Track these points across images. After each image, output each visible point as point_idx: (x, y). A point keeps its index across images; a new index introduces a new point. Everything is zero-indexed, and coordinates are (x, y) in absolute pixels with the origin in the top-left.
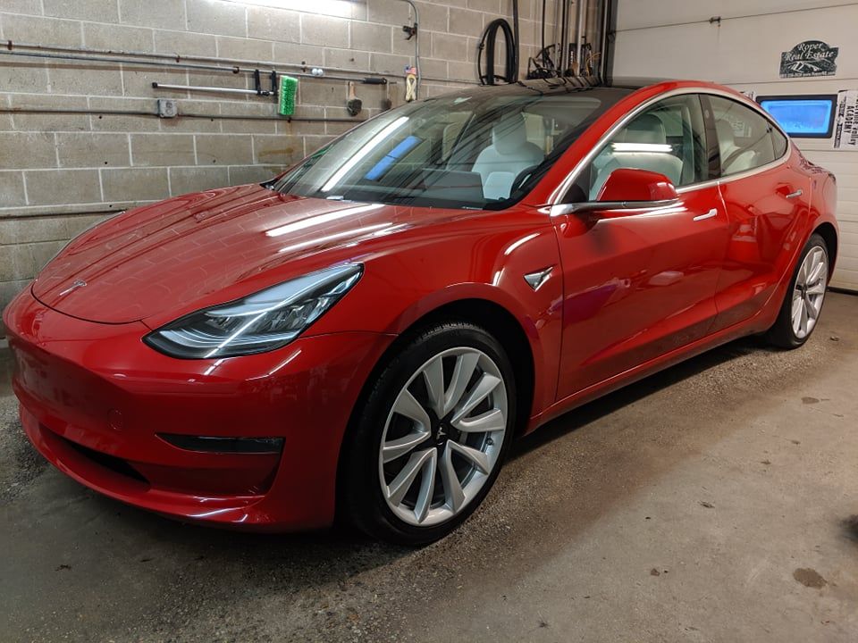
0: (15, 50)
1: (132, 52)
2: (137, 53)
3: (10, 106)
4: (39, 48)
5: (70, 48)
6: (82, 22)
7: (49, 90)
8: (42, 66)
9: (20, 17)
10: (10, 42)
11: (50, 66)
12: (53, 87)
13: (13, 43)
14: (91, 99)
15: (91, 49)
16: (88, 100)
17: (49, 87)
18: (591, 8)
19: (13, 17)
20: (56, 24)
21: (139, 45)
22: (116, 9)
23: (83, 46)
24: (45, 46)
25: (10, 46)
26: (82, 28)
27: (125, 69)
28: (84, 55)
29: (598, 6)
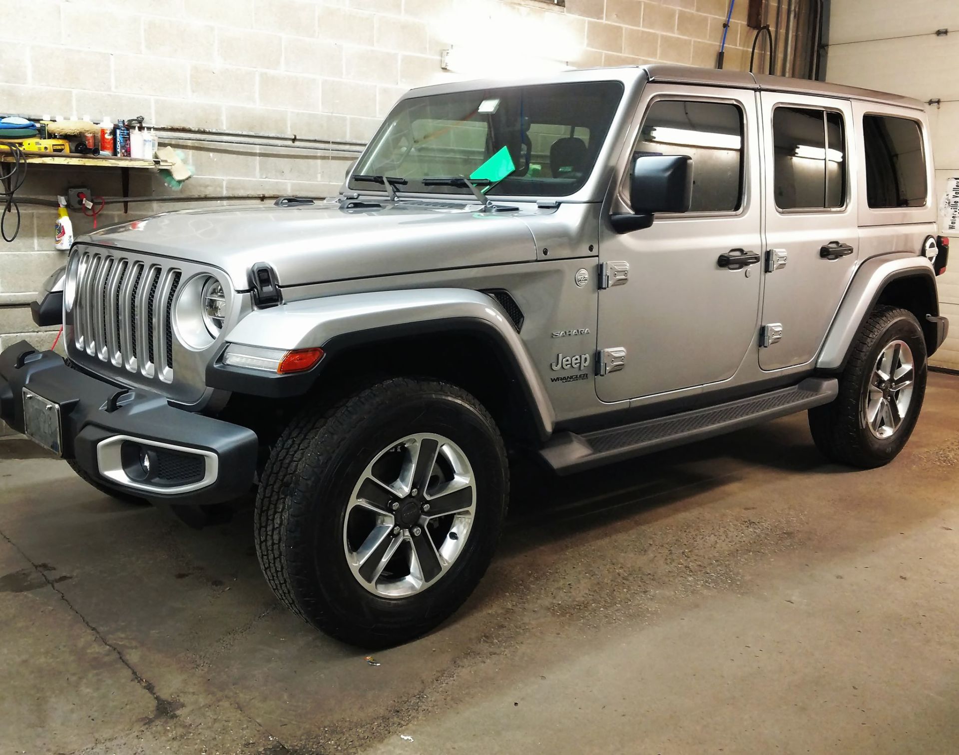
0: (297, 143)
3: (288, 193)
4: (315, 141)
5: (338, 140)
6: (349, 116)
7: (319, 178)
8: (315, 157)
9: (303, 114)
10: (295, 136)
11: (323, 158)
12: (322, 176)
13: (297, 138)
15: (354, 141)
17: (319, 176)
19: (299, 113)
20: (329, 118)
23: (348, 139)
25: (294, 140)
26: (348, 122)
28: (347, 147)
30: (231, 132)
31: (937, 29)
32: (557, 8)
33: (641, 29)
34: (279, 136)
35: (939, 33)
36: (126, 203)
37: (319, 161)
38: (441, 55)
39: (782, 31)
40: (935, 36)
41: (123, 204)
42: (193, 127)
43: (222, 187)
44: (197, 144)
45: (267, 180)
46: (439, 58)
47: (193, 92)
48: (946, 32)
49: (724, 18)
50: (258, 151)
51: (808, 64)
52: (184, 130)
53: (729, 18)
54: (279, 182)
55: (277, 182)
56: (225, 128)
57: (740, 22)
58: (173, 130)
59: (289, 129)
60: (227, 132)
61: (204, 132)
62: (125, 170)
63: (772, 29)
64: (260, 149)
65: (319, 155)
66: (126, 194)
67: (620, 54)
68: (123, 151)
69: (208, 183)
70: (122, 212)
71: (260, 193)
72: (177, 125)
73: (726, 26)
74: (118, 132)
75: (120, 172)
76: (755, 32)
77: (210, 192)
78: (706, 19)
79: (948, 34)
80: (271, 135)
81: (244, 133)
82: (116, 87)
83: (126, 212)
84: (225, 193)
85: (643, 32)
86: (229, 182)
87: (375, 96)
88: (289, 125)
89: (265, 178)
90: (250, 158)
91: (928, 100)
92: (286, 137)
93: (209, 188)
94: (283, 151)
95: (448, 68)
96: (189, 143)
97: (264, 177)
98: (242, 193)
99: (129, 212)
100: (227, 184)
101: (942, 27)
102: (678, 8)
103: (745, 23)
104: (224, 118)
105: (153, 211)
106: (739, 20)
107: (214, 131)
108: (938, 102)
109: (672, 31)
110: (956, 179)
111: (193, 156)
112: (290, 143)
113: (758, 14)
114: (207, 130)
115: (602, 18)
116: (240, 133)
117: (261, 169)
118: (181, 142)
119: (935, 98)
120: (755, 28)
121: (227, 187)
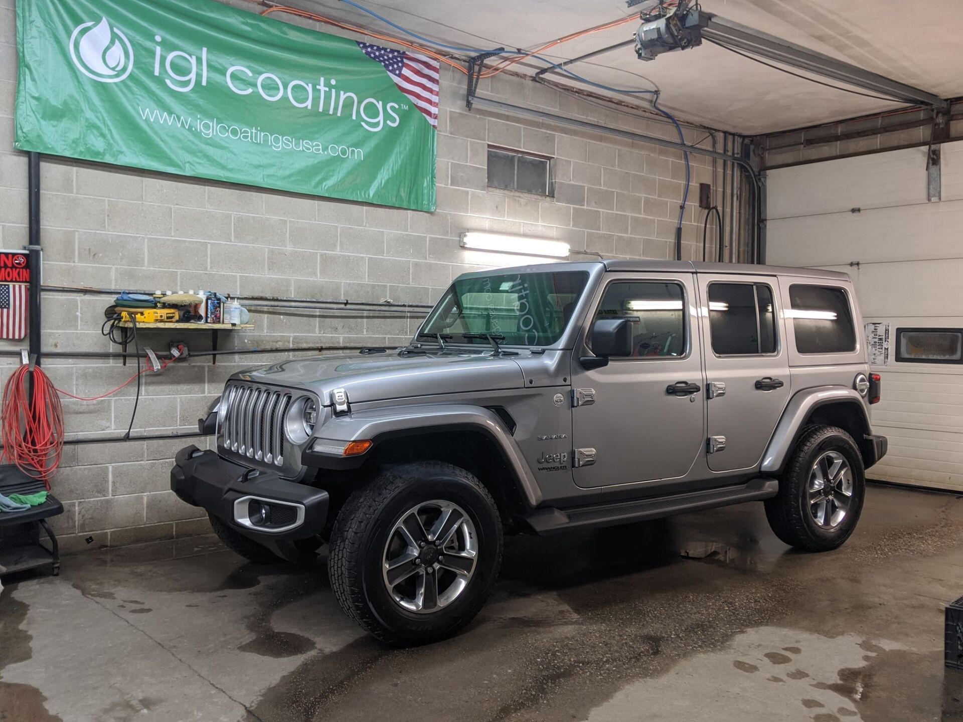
0: (348, 306)
1: (417, 304)
2: (420, 304)
3: (341, 345)
4: (363, 304)
6: (388, 284)
7: (365, 333)
8: (362, 317)
9: (353, 284)
10: (347, 301)
11: (367, 317)
12: (367, 331)
13: (349, 302)
14: (389, 338)
16: (387, 339)
17: (365, 331)
18: (741, 249)
19: (350, 284)
20: (373, 286)
21: (420, 299)
22: (409, 275)
24: (367, 302)
25: (346, 304)
26: (388, 289)
27: (411, 317)
29: (748, 247)
30: (298, 299)
31: (853, 208)
32: (548, 199)
33: (615, 212)
34: (335, 301)
35: (853, 211)
36: (214, 355)
37: (365, 320)
38: (460, 237)
39: (728, 210)
40: (851, 213)
41: (212, 356)
42: (268, 295)
43: (289, 342)
44: (271, 309)
45: (324, 335)
46: (458, 239)
47: (270, 270)
48: (859, 210)
49: (681, 202)
50: (318, 314)
51: (751, 235)
52: (261, 299)
53: (685, 201)
54: (334, 337)
55: (332, 337)
56: (293, 297)
57: (693, 204)
58: (253, 299)
59: (342, 295)
60: (295, 299)
61: (277, 300)
62: (215, 331)
63: (720, 209)
64: (320, 312)
65: (365, 315)
66: (215, 348)
67: (599, 232)
68: (213, 316)
69: (279, 339)
70: (211, 364)
71: (319, 345)
72: (256, 295)
73: (682, 207)
74: (209, 302)
75: (211, 332)
76: (706, 211)
77: (279, 345)
78: (666, 202)
79: (861, 211)
80: (329, 301)
81: (308, 300)
82: (211, 268)
83: (214, 363)
84: (291, 346)
85: (616, 214)
86: (295, 338)
87: (409, 268)
88: (342, 293)
89: (324, 333)
90: (311, 319)
91: (850, 262)
92: (340, 301)
93: (279, 343)
94: (337, 312)
95: (466, 246)
96: (265, 309)
97: (322, 332)
98: (304, 346)
99: (216, 363)
100: (293, 340)
101: (856, 206)
102: (643, 195)
103: (697, 204)
104: (292, 289)
105: (235, 362)
106: (692, 202)
107: (285, 299)
108: (858, 264)
109: (640, 213)
110: (874, 324)
111: (267, 318)
112: (342, 306)
113: (708, 197)
114: (279, 298)
115: (584, 205)
116: (305, 300)
117: (319, 327)
118: (259, 308)
119: (855, 260)
120: (705, 208)
121: (293, 342)
